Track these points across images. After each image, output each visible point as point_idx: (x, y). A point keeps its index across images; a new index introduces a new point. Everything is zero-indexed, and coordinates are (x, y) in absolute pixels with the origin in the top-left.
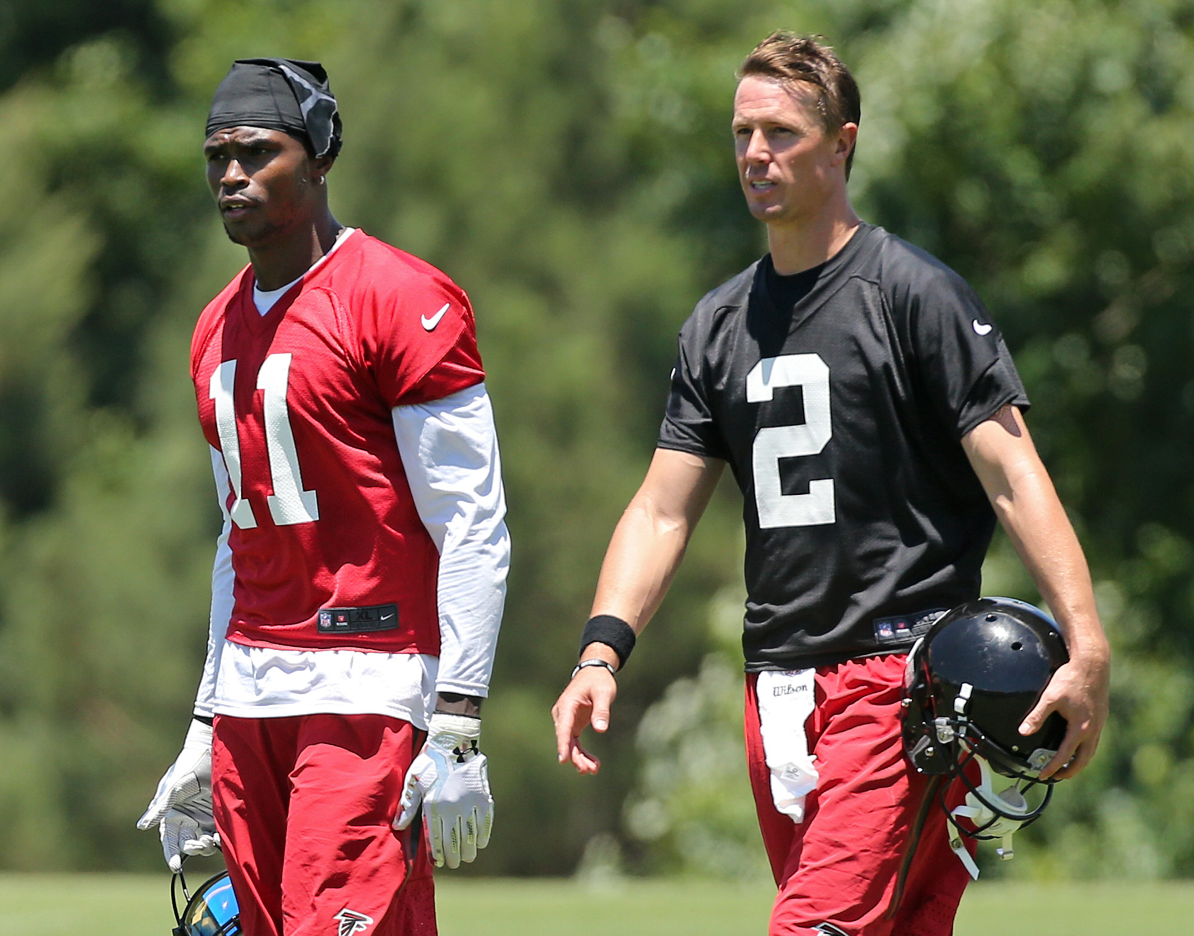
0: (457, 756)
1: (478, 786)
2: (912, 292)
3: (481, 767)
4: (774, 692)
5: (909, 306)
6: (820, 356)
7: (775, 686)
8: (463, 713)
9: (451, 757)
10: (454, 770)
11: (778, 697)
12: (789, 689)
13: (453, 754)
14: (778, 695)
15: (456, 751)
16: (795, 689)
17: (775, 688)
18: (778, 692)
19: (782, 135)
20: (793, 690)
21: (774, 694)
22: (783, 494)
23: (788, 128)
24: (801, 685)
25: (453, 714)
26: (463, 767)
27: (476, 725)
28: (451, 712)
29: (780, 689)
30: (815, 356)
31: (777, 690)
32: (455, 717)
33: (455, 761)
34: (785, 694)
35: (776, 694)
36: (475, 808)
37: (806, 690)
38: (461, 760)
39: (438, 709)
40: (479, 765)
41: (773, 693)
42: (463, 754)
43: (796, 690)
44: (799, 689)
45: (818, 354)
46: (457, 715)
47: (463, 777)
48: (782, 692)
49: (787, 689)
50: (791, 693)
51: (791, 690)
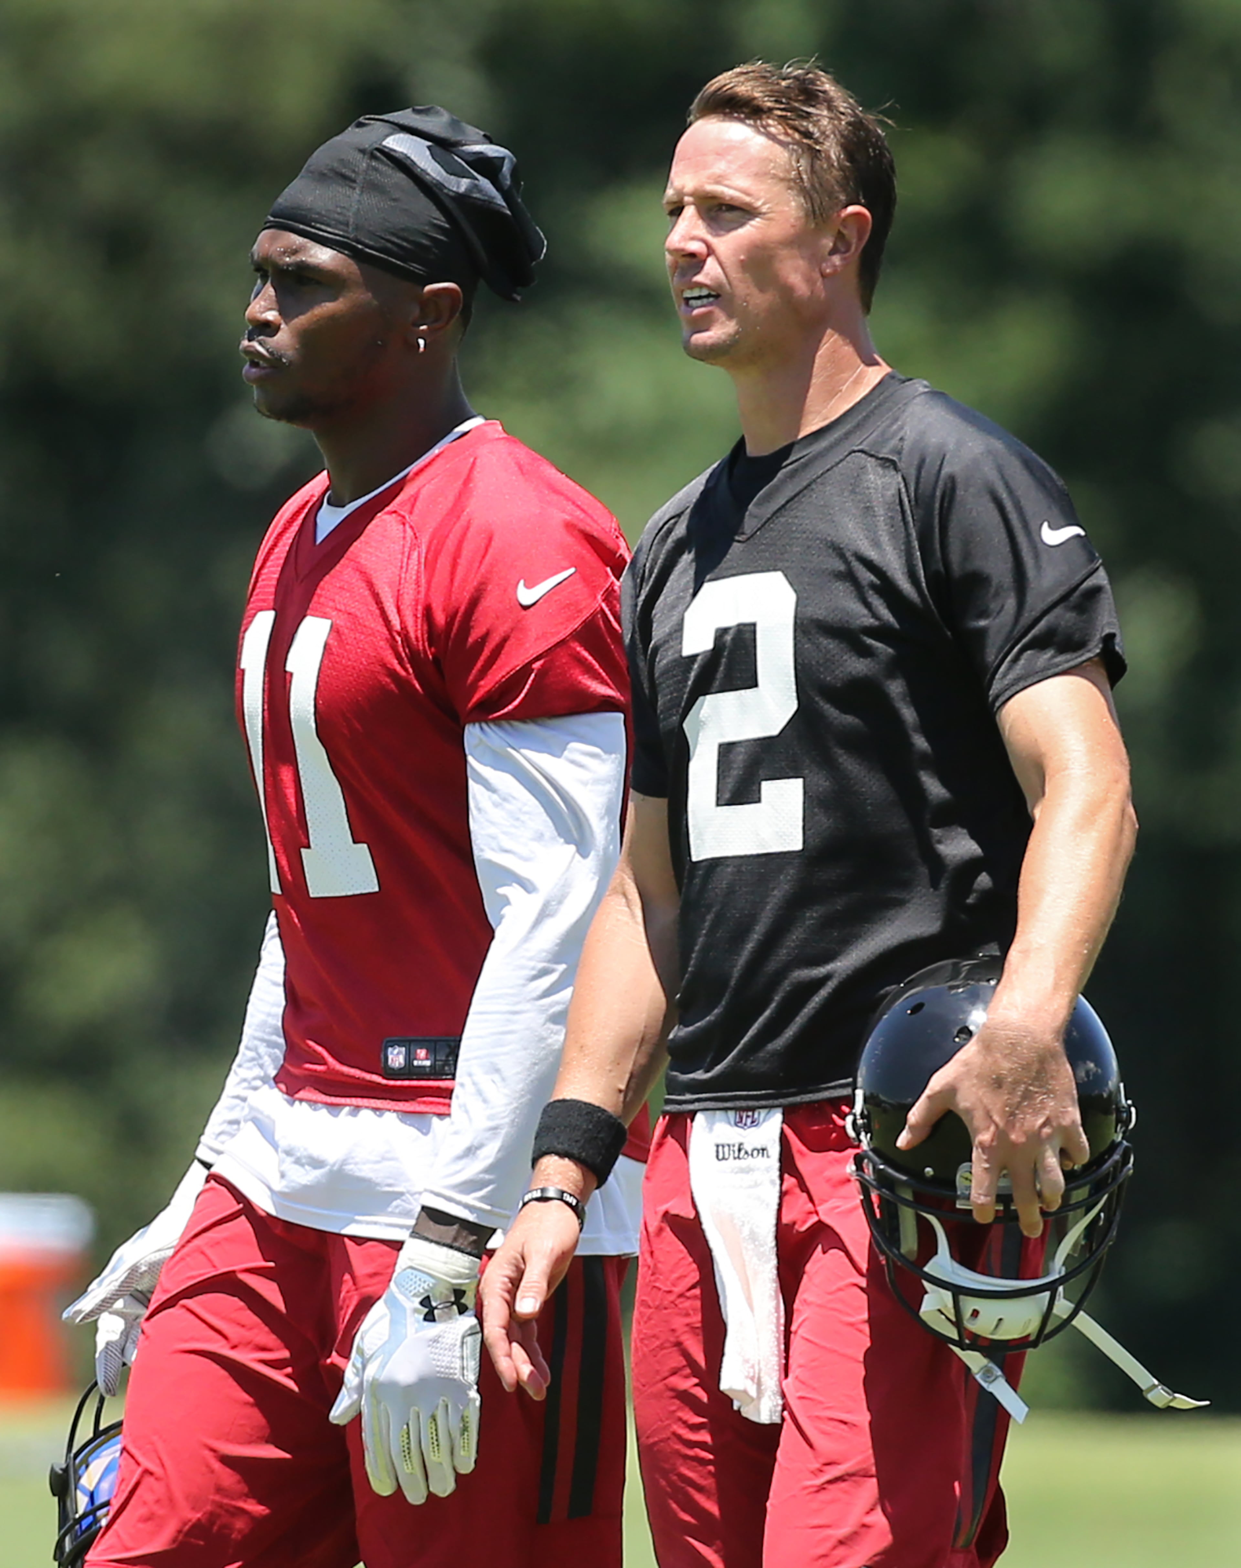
0: (426, 1310)
1: (452, 1365)
2: (946, 470)
3: (463, 1337)
4: (717, 1152)
5: (938, 493)
6: (786, 576)
7: (720, 1142)
8: (449, 1241)
9: (416, 1311)
10: (417, 1332)
11: (724, 1162)
12: (740, 1150)
13: (420, 1307)
14: (724, 1158)
15: (426, 1302)
16: (750, 1152)
17: (718, 1146)
18: (724, 1153)
19: (728, 215)
20: (746, 1153)
21: (717, 1157)
22: (718, 805)
23: (736, 204)
24: (759, 1147)
25: (431, 1241)
26: (433, 1329)
27: (467, 1264)
28: (431, 1237)
29: (726, 1149)
30: (779, 575)
31: (720, 1148)
32: (433, 1246)
33: (422, 1317)
34: (735, 1158)
35: (721, 1156)
36: (444, 1401)
37: (768, 1157)
38: (430, 1317)
39: (416, 1231)
40: (461, 1333)
41: (715, 1154)
42: (436, 1308)
43: (752, 1155)
44: (755, 1153)
45: (783, 572)
46: (438, 1243)
47: (429, 1346)
48: (729, 1154)
49: (736, 1148)
50: (743, 1158)
51: (743, 1152)
